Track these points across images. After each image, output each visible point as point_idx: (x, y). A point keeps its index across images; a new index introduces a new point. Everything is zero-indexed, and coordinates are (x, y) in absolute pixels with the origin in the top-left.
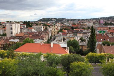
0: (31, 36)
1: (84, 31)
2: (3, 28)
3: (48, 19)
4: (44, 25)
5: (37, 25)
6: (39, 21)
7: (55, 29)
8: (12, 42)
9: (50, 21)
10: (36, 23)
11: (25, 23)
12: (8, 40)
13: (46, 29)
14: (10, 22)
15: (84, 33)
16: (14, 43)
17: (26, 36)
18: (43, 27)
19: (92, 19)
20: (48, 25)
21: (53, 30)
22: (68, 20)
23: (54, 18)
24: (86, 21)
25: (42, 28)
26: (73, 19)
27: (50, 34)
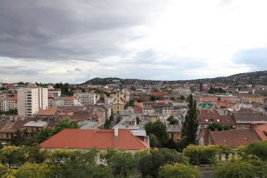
0: (71, 114)
1: (175, 104)
2: (10, 96)
3: (106, 79)
4: (97, 91)
5: (83, 91)
6: (87, 83)
7: (120, 100)
8: (32, 127)
9: (109, 83)
10: (80, 89)
11: (58, 86)
12: (21, 122)
13: (102, 100)
14: (27, 84)
15: (175, 108)
16: (35, 129)
17: (60, 114)
18: (95, 95)
19: (188, 81)
20: (105, 93)
21: (116, 102)
22: (144, 83)
23: (118, 79)
24: (177, 85)
25: (94, 98)
26: (154, 81)
27: (110, 111)
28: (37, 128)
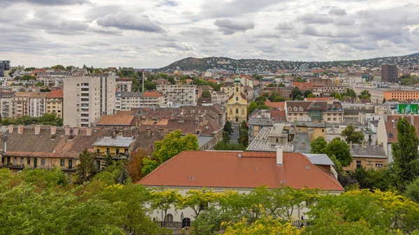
0: (164, 122)
1: (346, 105)
3: (205, 60)
4: (196, 82)
5: (172, 81)
6: (172, 66)
7: (240, 98)
9: (212, 67)
10: (165, 77)
11: (125, 73)
13: (206, 97)
15: (347, 112)
17: (145, 123)
18: (195, 89)
20: (211, 84)
21: (233, 101)
22: (273, 66)
23: (227, 59)
25: (192, 94)
26: (291, 63)
28: (118, 149)
